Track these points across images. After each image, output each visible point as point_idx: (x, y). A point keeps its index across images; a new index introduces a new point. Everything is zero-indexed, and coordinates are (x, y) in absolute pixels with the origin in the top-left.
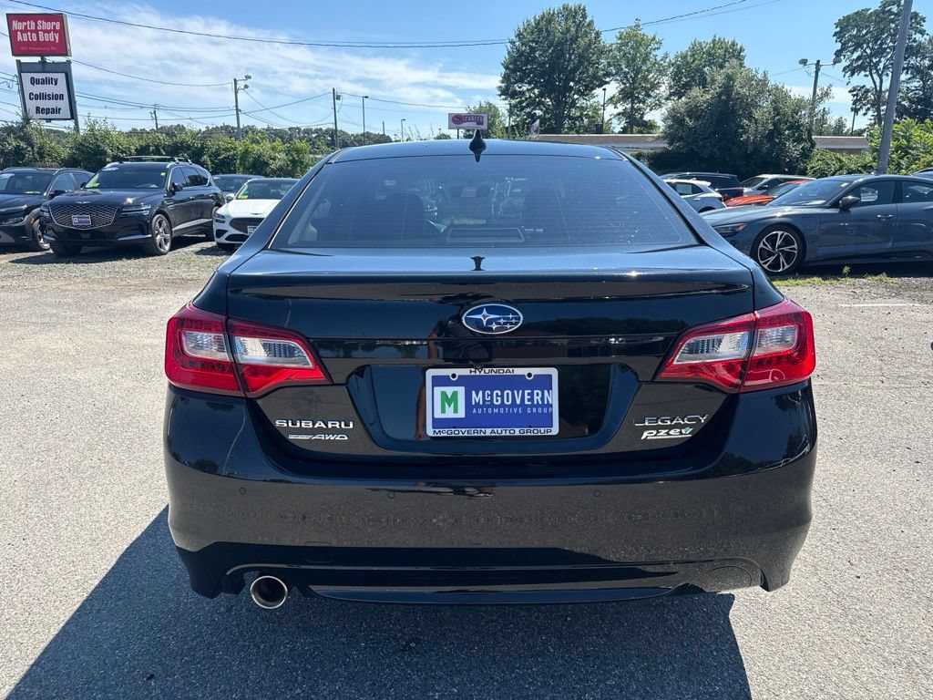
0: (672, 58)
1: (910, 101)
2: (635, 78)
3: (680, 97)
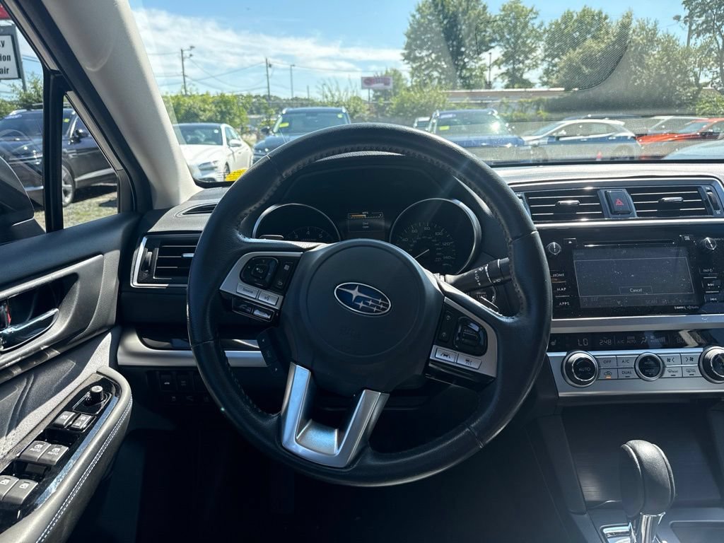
0: (547, 26)
2: (515, 44)
3: (553, 59)
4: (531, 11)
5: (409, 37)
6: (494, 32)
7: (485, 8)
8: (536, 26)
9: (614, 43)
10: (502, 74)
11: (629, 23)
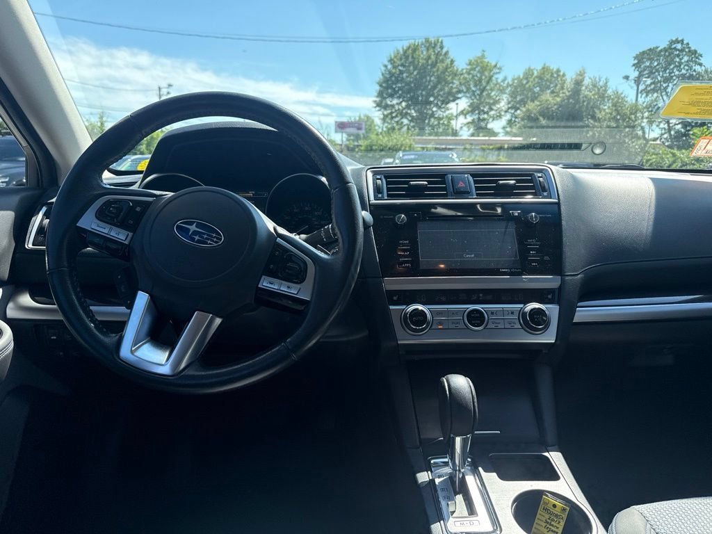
0: (509, 80)
2: (480, 95)
3: (516, 111)
4: (495, 66)
5: (381, 86)
6: (461, 84)
7: (452, 61)
8: (499, 81)
9: (569, 98)
10: (468, 123)
11: (582, 81)
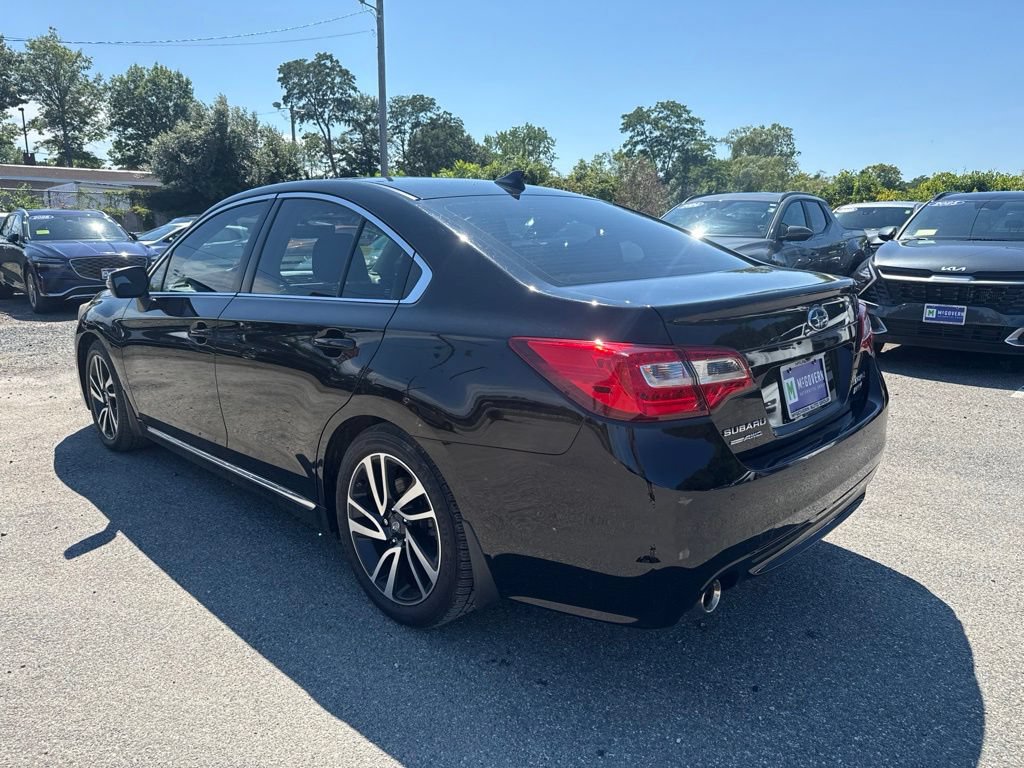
0: (107, 80)
1: (356, 151)
2: (62, 100)
6: (24, 79)
8: (91, 80)
10: (47, 142)
11: (225, 110)
